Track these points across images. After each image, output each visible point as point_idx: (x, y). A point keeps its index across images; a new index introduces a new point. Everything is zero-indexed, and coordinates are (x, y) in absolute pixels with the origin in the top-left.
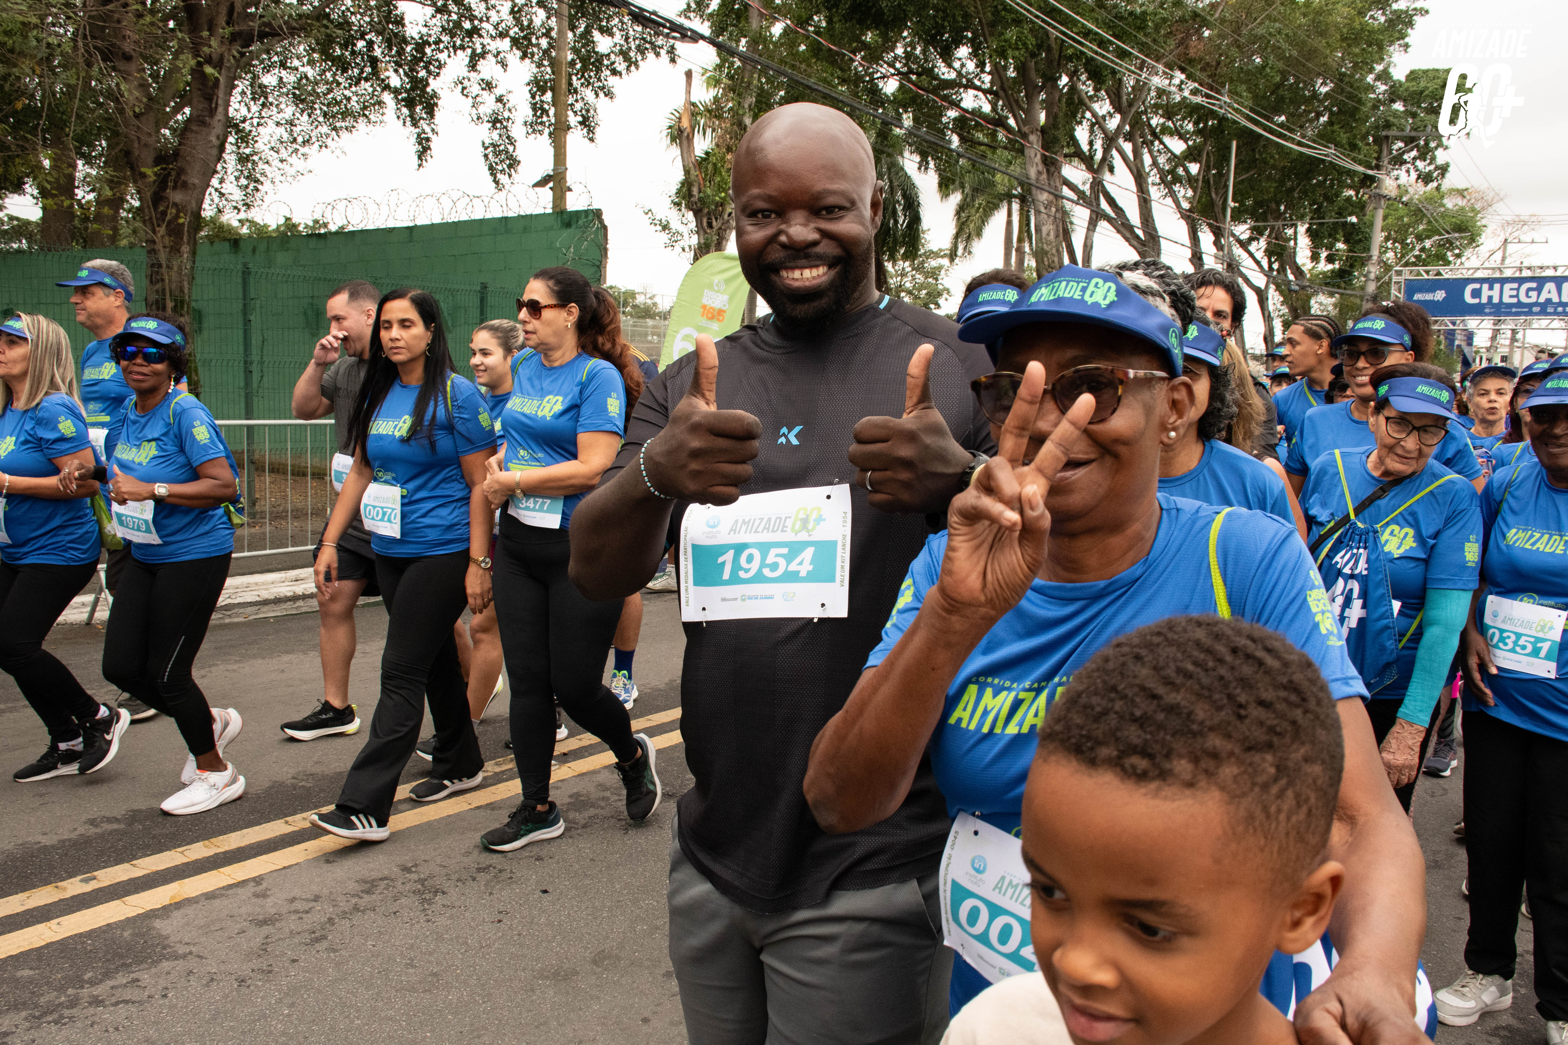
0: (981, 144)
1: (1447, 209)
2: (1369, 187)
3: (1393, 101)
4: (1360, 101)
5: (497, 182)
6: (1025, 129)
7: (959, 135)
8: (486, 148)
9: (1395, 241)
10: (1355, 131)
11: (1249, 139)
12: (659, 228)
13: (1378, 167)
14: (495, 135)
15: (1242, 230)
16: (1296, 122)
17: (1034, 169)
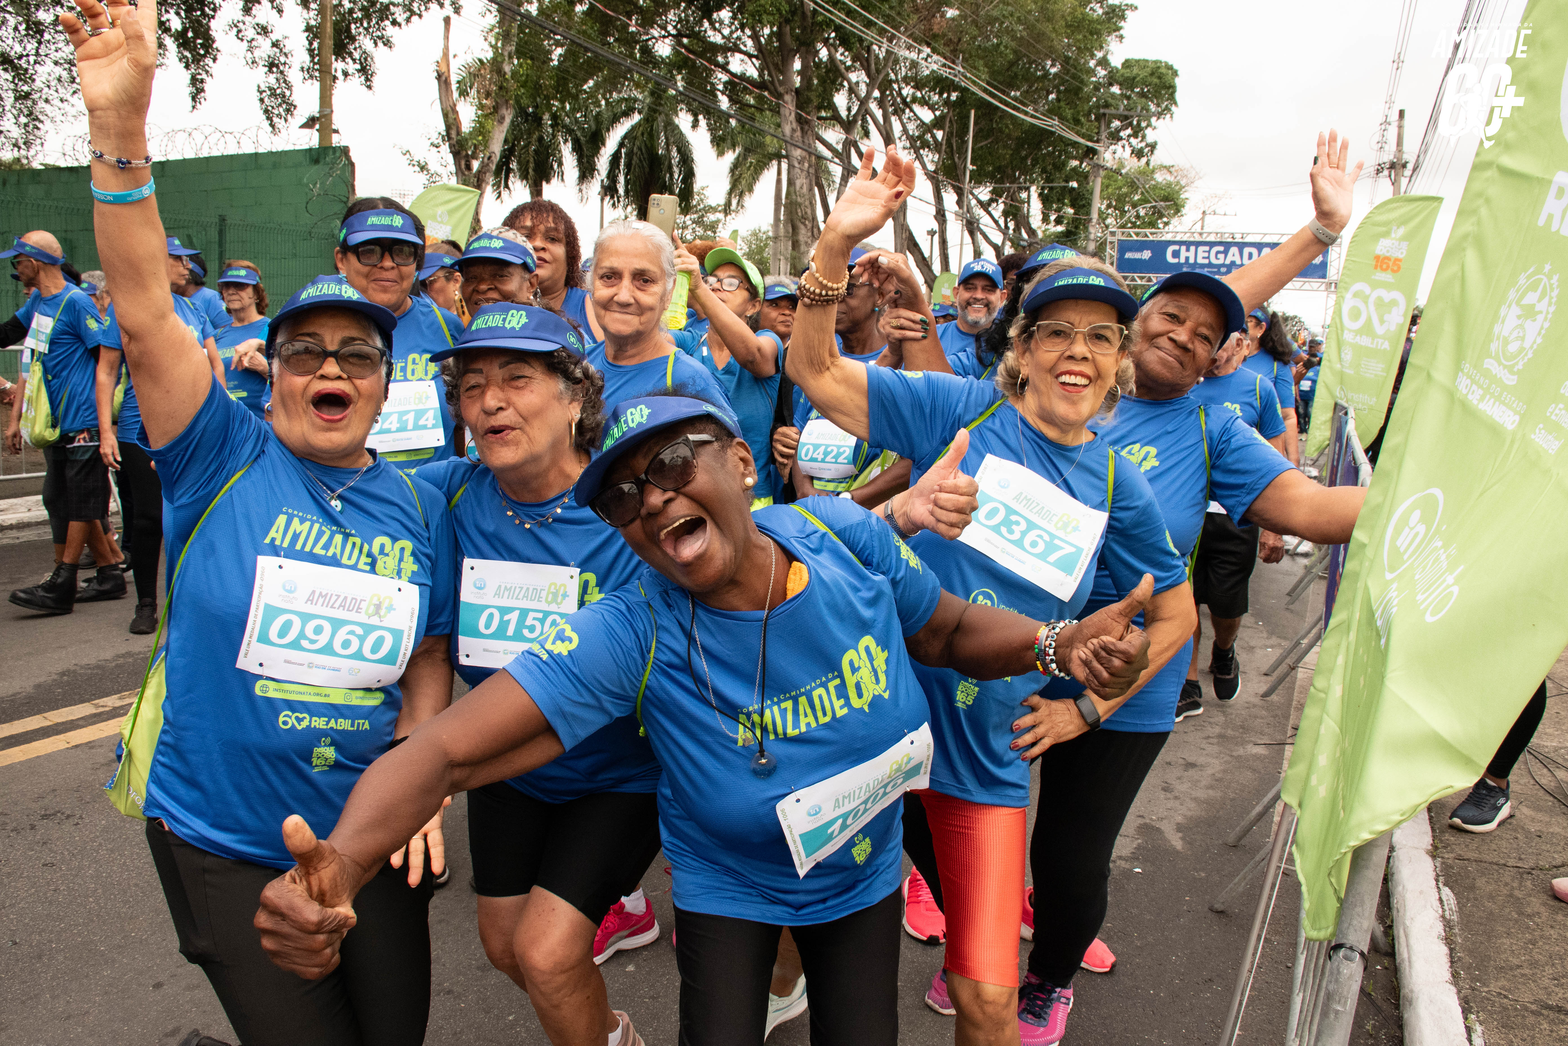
0: (750, 106)
1: (1158, 183)
2: (1092, 159)
3: (1111, 84)
4: (1082, 82)
5: (272, 126)
6: (781, 89)
7: (728, 96)
8: (261, 93)
9: (1115, 209)
10: (1079, 108)
11: (986, 111)
12: (417, 169)
13: (1098, 141)
14: (272, 79)
15: (984, 193)
16: (1028, 98)
17: (789, 127)
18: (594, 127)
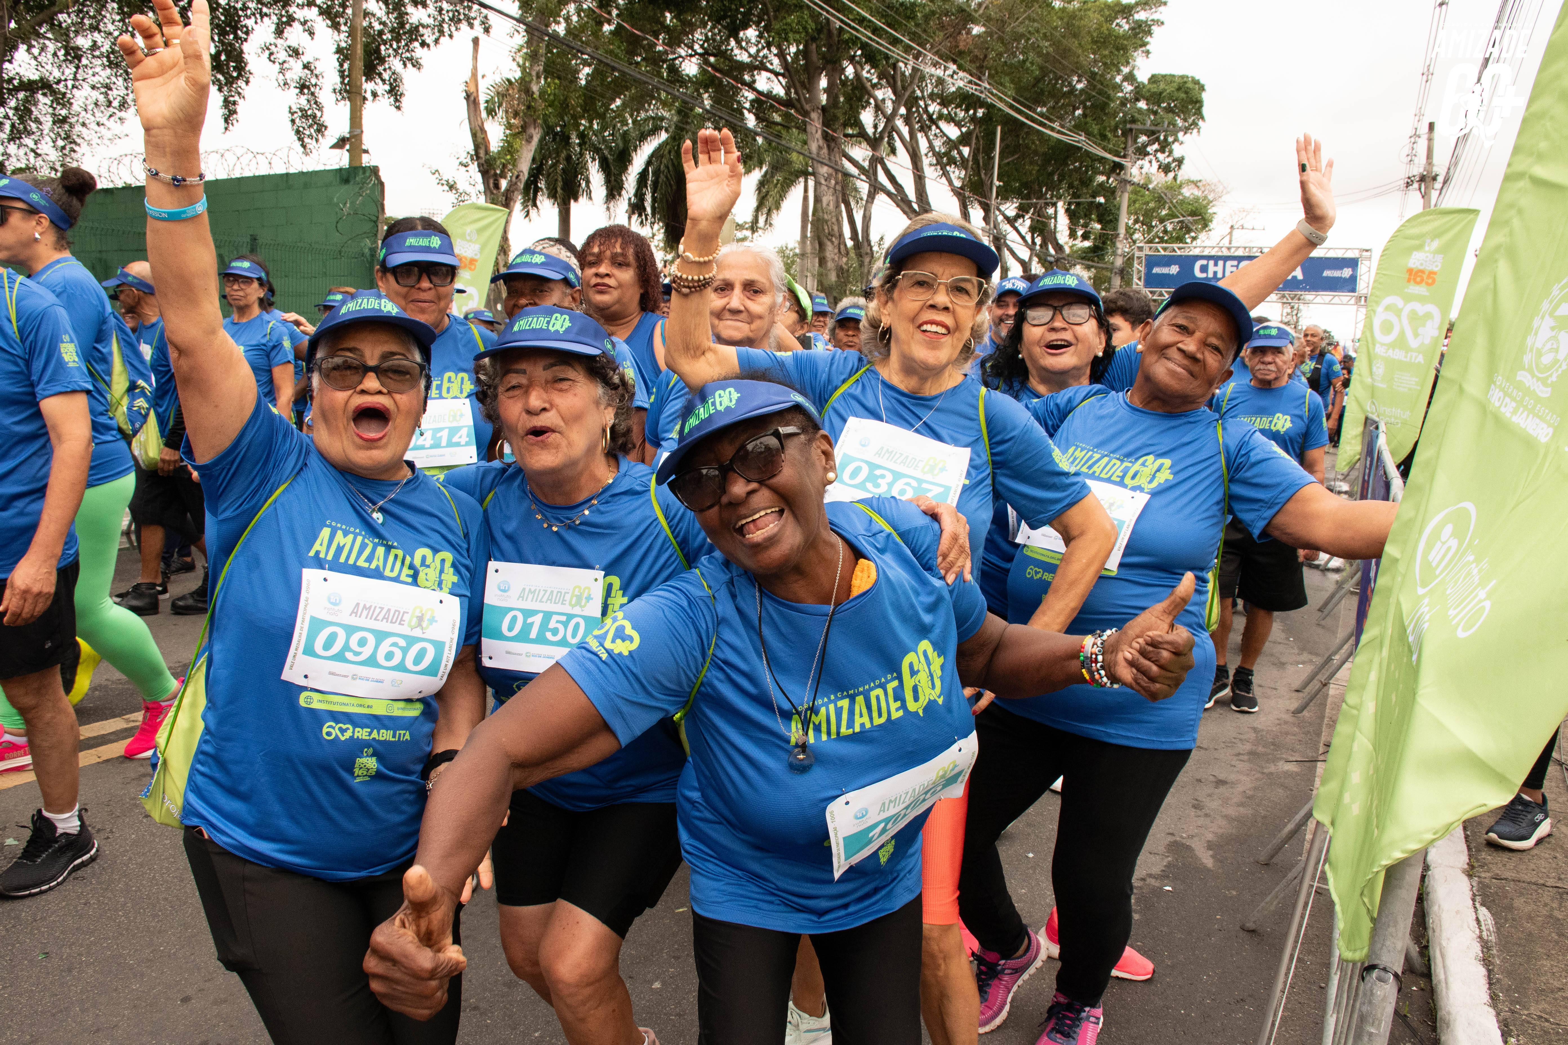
0: (777, 124)
1: (1185, 198)
2: (1119, 174)
3: (1138, 100)
4: (1109, 97)
5: (304, 146)
6: (807, 107)
7: (755, 114)
8: (293, 114)
9: (1143, 224)
10: (1106, 124)
11: (1013, 127)
12: (446, 188)
13: (1124, 157)
14: (303, 101)
15: (1010, 208)
16: (1055, 114)
17: (816, 143)
18: (621, 145)
